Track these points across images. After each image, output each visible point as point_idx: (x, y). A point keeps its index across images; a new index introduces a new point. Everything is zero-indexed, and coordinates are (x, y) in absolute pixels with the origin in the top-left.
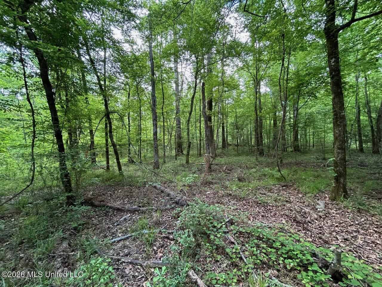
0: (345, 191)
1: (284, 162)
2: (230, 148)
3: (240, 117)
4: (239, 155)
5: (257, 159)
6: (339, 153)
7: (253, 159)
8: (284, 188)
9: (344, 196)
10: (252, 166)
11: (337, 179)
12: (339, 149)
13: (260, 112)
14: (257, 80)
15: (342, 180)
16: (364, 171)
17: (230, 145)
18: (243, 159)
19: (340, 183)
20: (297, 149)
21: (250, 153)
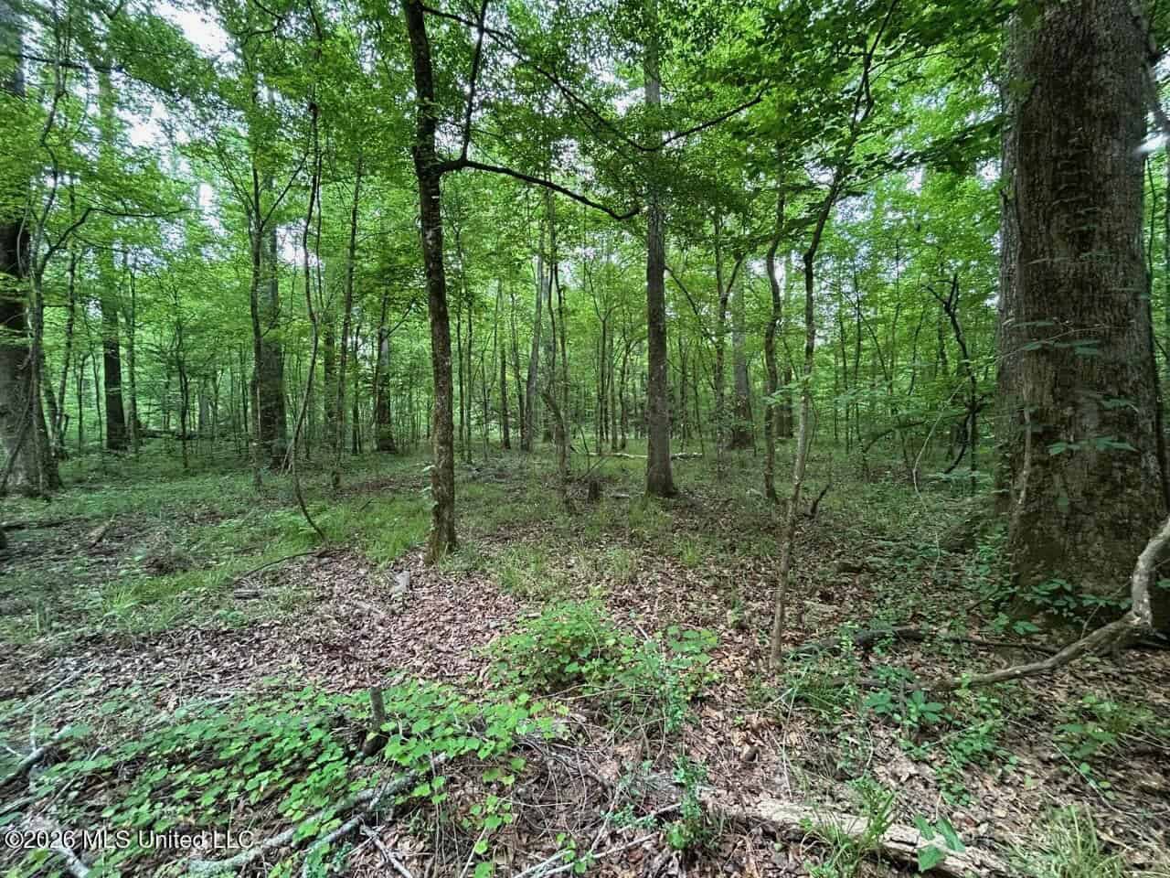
0: (452, 538)
1: (344, 482)
2: (152, 446)
3: (193, 330)
4: (189, 473)
5: (259, 481)
6: (440, 452)
7: (244, 484)
8: (326, 560)
9: (450, 548)
10: (235, 507)
11: (437, 512)
12: (442, 443)
13: (273, 326)
14: (258, 216)
15: (446, 514)
16: (501, 486)
17: (154, 435)
18: (207, 486)
19: (443, 520)
20: (386, 446)
21: (240, 462)
